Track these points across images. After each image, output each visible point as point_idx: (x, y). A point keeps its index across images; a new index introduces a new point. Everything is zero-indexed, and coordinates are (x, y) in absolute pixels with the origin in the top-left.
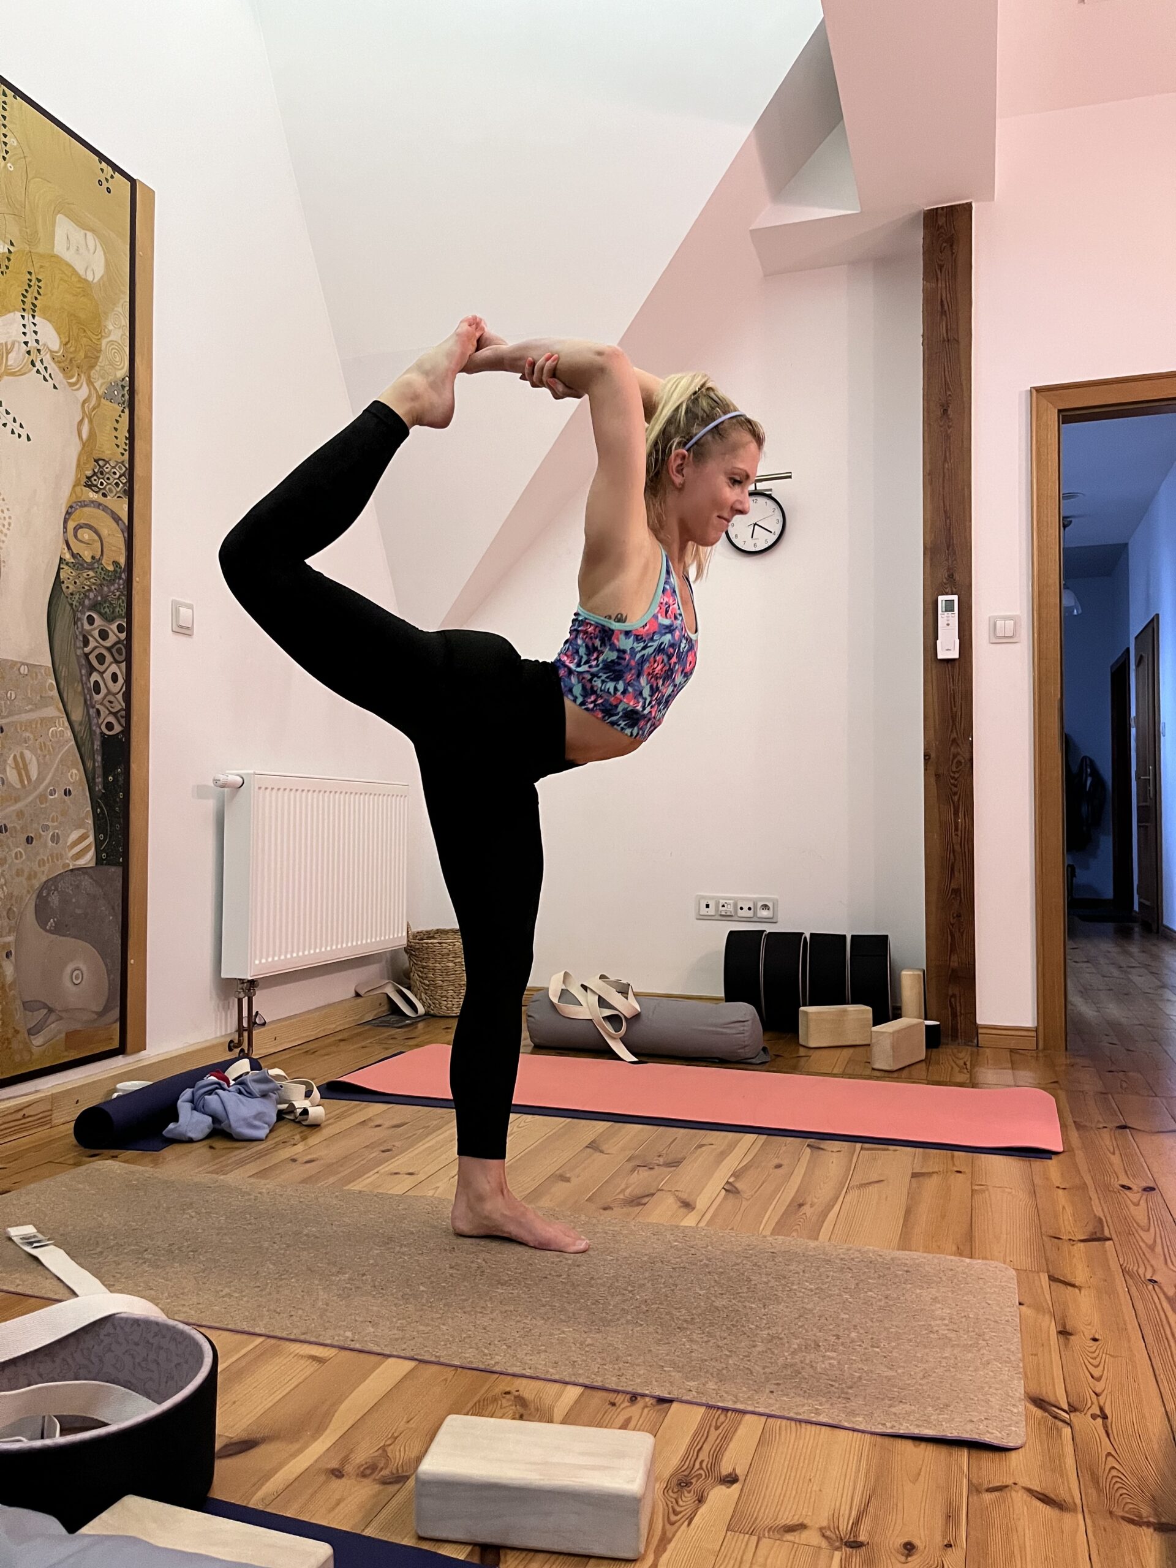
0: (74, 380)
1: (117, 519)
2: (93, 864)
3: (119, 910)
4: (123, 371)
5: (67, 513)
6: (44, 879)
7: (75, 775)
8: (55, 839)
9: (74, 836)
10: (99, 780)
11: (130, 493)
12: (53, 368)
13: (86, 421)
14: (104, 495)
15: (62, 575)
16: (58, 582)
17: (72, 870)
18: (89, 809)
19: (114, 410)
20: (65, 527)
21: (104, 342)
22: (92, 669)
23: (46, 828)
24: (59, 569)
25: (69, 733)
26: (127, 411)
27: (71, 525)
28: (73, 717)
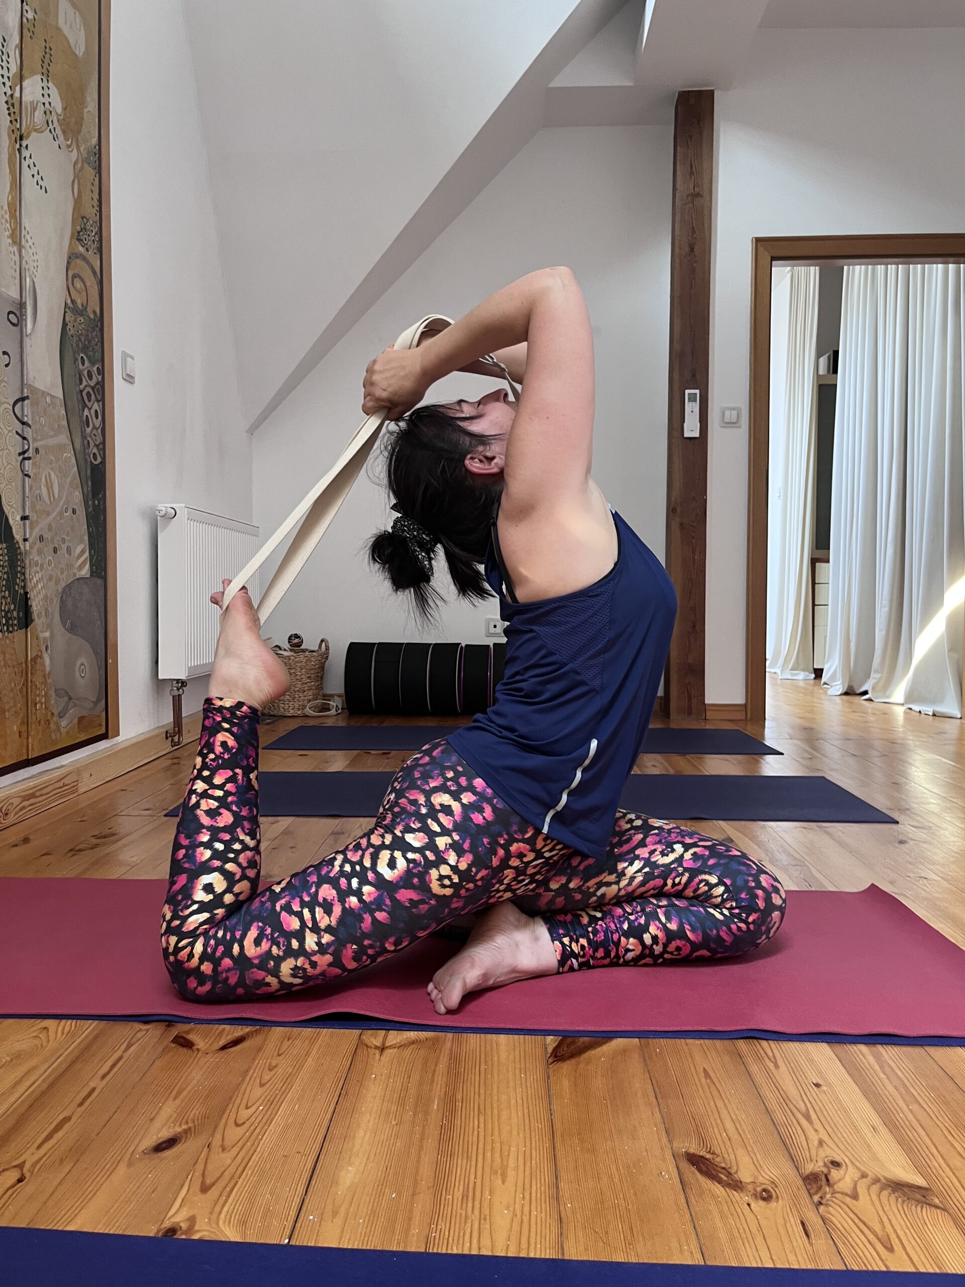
0: (69, 143)
1: (94, 273)
2: (88, 576)
3: (103, 619)
4: (95, 141)
5: (68, 263)
6: (64, 585)
7: (78, 495)
8: (69, 551)
9: (79, 550)
10: (90, 503)
11: (100, 250)
12: (59, 131)
13: (76, 182)
14: (87, 250)
15: (67, 319)
16: (65, 324)
17: (78, 579)
18: (86, 527)
19: (90, 173)
20: (67, 275)
21: (86, 110)
22: (85, 405)
23: (64, 540)
24: (65, 312)
25: (74, 459)
26: (97, 175)
27: (71, 273)
28: (76, 446)
